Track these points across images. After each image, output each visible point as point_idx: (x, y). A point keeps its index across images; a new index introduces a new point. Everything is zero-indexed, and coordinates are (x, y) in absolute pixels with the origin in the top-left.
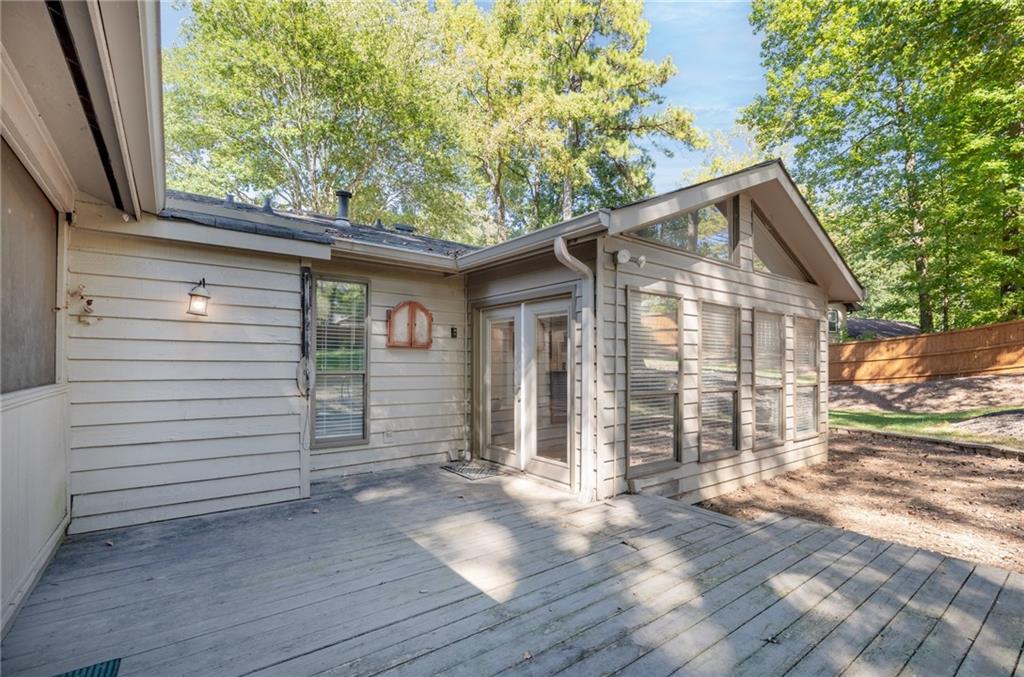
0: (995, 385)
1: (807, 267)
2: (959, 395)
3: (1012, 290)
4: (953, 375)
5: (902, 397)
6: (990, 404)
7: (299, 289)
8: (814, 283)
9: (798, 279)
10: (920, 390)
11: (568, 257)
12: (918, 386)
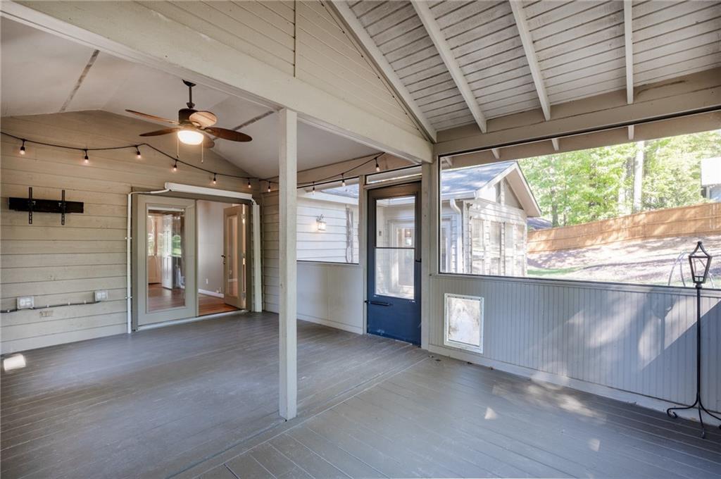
0: (586, 254)
1: (520, 201)
2: (571, 260)
3: (593, 205)
4: (569, 249)
5: (545, 262)
6: (585, 264)
7: (345, 217)
8: (522, 209)
9: (515, 207)
10: (554, 258)
11: (455, 206)
12: (553, 256)
